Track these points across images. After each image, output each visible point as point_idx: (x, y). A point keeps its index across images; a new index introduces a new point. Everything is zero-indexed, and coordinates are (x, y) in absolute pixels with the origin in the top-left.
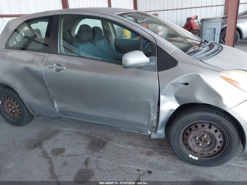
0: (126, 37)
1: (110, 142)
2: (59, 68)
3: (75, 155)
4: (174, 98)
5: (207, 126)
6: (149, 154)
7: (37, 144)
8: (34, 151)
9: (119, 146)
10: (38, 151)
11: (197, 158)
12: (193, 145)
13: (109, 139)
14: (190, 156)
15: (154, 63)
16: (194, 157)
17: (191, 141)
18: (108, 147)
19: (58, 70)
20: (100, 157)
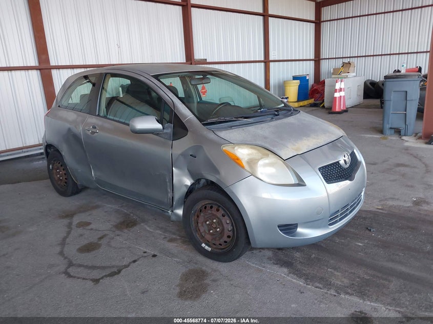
0: (287, 98)
1: (142, 224)
2: (94, 130)
3: (96, 230)
4: (187, 171)
5: (215, 208)
6: (171, 240)
7: (69, 215)
8: (62, 220)
9: (148, 229)
10: (66, 221)
11: (210, 249)
12: (205, 231)
13: (144, 221)
14: (203, 245)
15: (169, 130)
16: (207, 247)
17: (202, 225)
18: (136, 228)
19: (93, 133)
20: (118, 235)
